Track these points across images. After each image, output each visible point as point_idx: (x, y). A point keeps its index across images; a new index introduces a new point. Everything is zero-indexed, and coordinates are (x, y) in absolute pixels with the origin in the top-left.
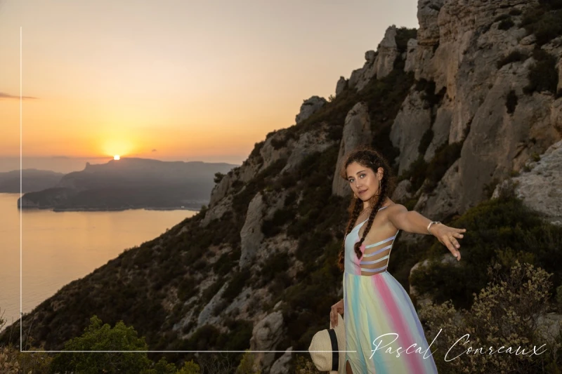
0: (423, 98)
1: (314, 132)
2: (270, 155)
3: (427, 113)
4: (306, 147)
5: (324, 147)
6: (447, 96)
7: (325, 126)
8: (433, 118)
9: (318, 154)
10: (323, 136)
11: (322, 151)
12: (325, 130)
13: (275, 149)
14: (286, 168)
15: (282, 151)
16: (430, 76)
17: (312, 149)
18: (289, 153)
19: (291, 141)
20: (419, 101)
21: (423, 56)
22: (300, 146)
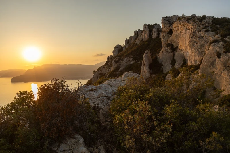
0: (170, 49)
1: (128, 58)
2: (114, 65)
3: (172, 53)
4: (126, 62)
5: (132, 62)
6: (179, 49)
7: (131, 56)
8: (174, 55)
9: (131, 65)
10: (131, 59)
11: (132, 64)
12: (131, 57)
13: (116, 63)
14: (120, 69)
15: (118, 64)
16: (171, 42)
17: (128, 63)
18: (120, 64)
19: (120, 60)
20: (169, 50)
21: (164, 35)
22: (124, 62)
